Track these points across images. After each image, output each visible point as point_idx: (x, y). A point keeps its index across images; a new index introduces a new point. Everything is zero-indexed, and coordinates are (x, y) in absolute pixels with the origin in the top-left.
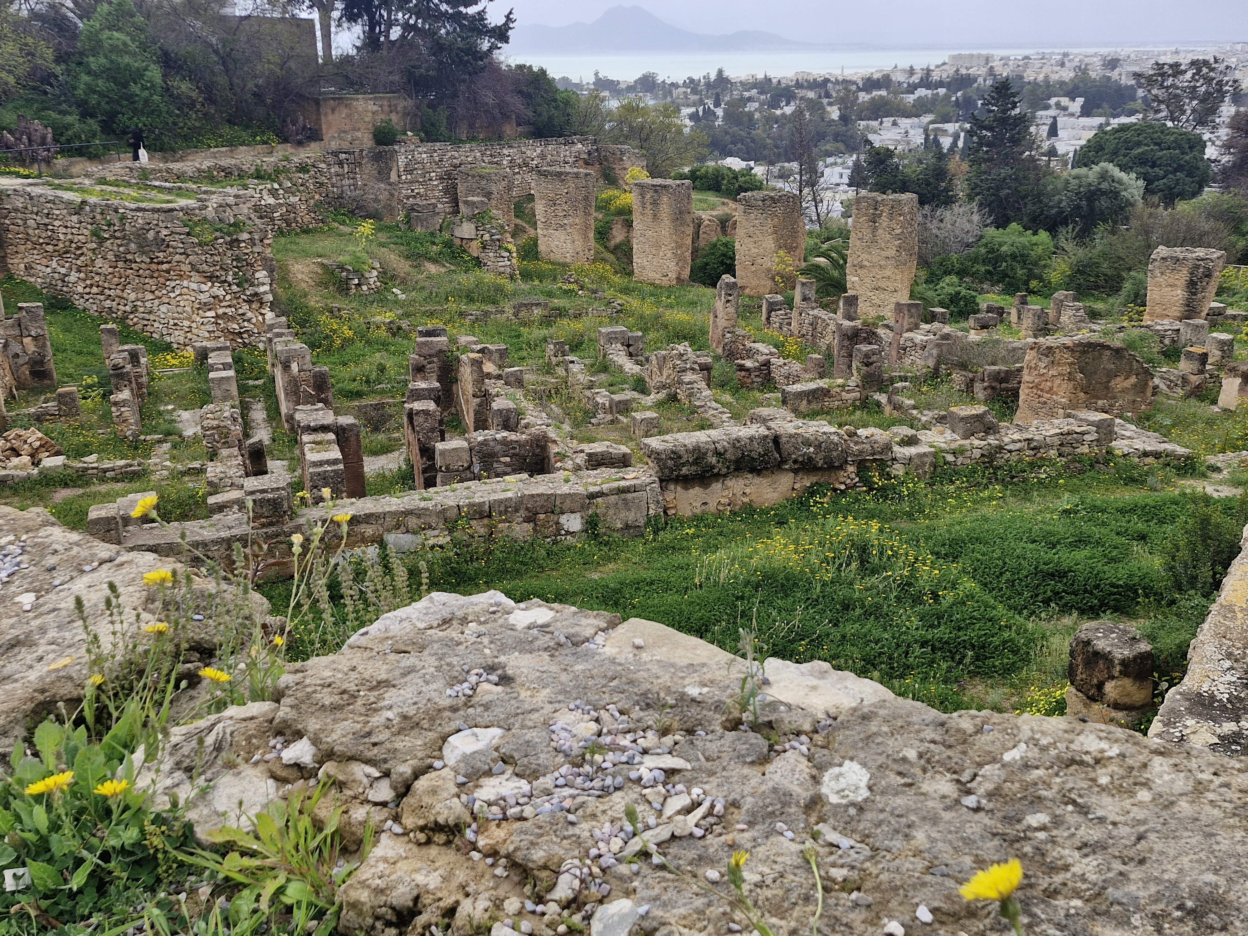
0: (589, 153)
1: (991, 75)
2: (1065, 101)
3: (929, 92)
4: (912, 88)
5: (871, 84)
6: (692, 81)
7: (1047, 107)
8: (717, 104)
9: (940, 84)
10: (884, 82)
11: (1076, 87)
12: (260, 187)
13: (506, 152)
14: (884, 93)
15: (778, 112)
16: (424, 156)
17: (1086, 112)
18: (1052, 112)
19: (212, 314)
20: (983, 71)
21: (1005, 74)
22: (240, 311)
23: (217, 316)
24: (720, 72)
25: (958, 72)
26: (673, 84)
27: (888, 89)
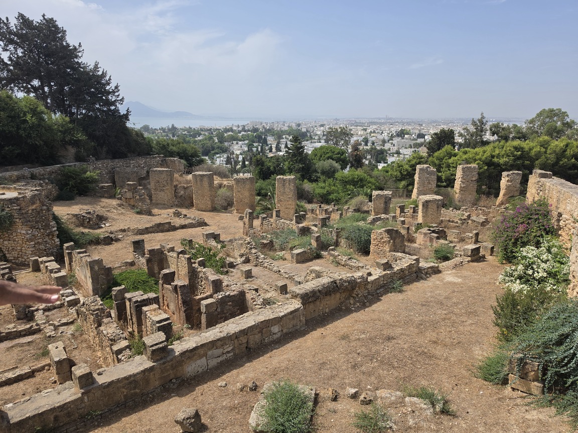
0: (162, 161)
1: (264, 128)
2: (287, 136)
3: (246, 133)
4: (240, 132)
5: (227, 130)
6: (162, 128)
8: (173, 136)
9: (249, 131)
10: (231, 130)
11: (290, 132)
12: (35, 183)
13: (131, 162)
14: (230, 133)
15: (196, 139)
16: (100, 165)
18: (284, 140)
19: (33, 243)
20: (260, 127)
21: (268, 128)
22: (45, 240)
23: (35, 244)
24: (173, 125)
25: (253, 127)
26: (155, 129)
27: (232, 132)
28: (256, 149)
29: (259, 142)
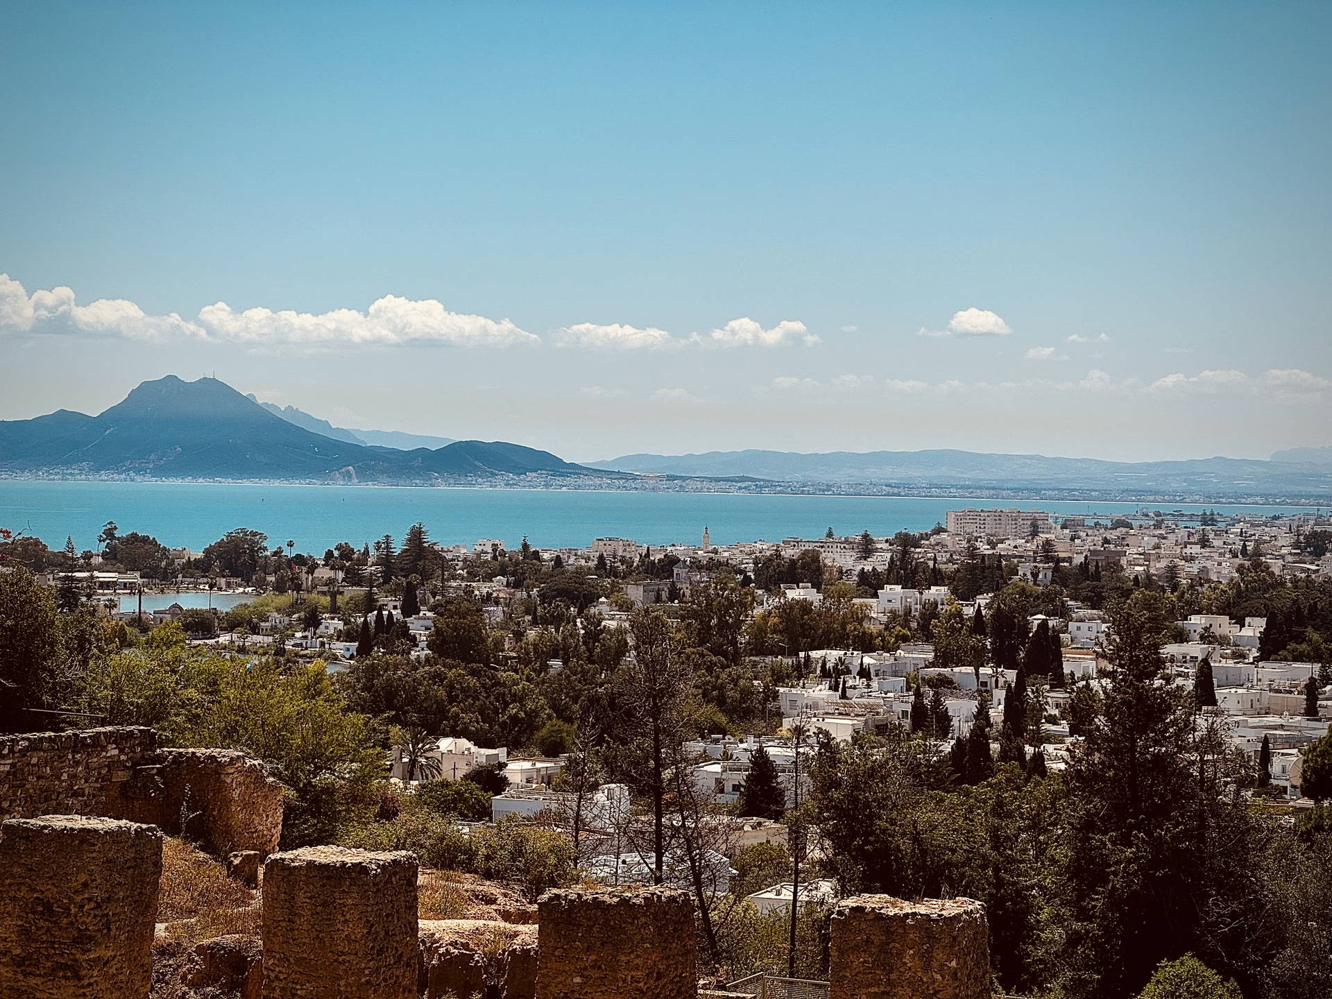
1: (1047, 559)
3: (913, 595)
4: (871, 584)
6: (346, 552)
7: (1181, 637)
8: (410, 608)
9: (936, 576)
11: (1244, 595)
17: (1270, 648)
21: (1079, 559)
24: (416, 536)
25: (972, 552)
26: (300, 560)
27: (817, 586)
28: (973, 706)
29: (1003, 658)
